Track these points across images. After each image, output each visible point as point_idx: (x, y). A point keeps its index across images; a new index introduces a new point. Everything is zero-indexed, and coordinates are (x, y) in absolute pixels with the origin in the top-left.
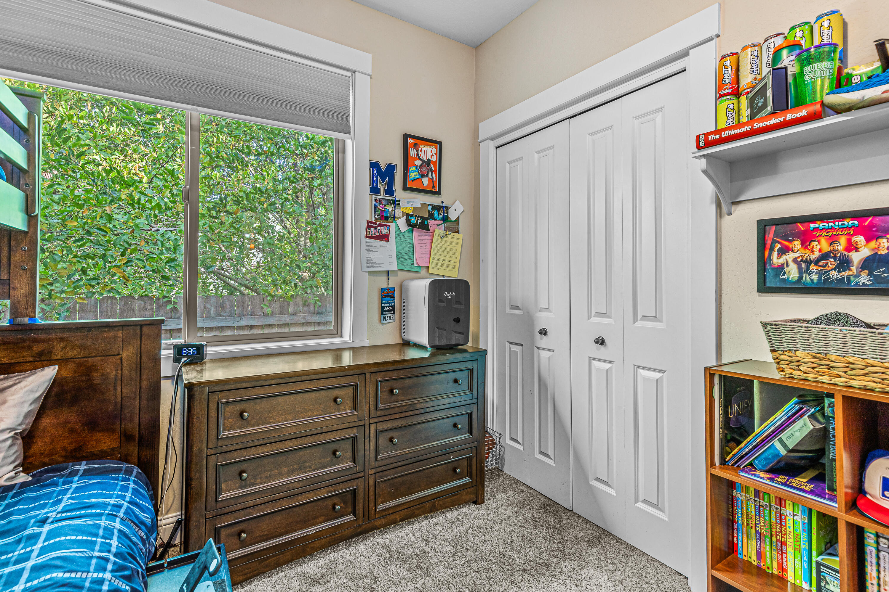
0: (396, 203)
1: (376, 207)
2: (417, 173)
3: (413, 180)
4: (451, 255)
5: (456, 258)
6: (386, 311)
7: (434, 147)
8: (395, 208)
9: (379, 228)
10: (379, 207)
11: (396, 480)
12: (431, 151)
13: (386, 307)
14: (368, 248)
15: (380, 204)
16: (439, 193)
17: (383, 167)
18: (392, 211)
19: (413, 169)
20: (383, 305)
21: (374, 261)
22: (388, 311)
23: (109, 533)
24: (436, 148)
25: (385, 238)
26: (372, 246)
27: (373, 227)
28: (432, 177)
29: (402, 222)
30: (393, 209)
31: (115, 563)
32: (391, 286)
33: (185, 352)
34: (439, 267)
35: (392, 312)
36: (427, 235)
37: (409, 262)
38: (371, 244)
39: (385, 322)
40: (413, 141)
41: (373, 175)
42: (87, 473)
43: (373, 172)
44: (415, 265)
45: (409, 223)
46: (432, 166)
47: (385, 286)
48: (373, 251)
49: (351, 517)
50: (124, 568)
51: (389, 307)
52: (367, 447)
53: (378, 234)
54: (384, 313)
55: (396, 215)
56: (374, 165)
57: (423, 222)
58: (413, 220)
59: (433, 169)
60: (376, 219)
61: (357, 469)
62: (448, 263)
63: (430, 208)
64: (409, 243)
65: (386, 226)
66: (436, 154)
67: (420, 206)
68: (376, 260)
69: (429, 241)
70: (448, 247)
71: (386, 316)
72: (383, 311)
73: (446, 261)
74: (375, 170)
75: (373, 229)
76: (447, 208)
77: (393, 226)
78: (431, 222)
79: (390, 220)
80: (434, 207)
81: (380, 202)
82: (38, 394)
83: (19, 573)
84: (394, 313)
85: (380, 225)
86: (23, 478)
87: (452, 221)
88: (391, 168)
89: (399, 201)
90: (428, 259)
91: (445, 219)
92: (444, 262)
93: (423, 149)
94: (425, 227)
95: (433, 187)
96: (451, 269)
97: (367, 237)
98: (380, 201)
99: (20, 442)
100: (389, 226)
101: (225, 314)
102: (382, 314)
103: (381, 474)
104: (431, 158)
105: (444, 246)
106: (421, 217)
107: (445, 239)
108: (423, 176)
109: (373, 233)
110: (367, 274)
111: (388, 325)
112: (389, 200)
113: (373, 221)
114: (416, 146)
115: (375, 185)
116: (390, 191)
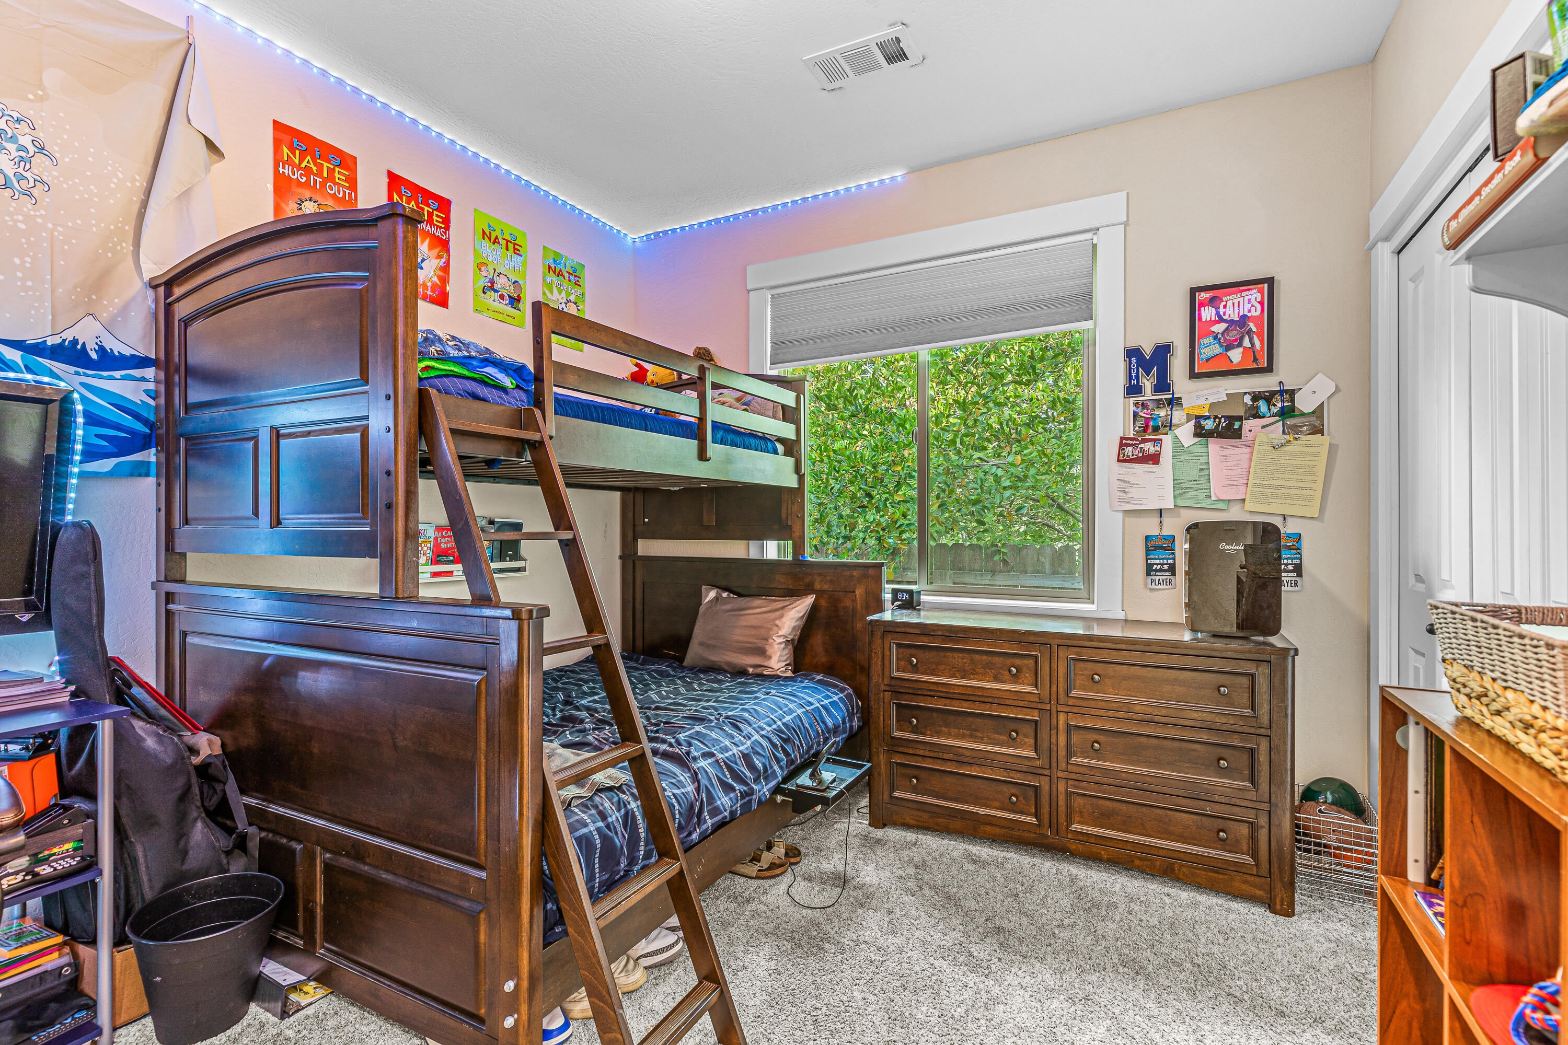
0: (1173, 402)
1: (1136, 415)
2: (1217, 346)
3: (1208, 360)
4: (1303, 477)
5: (1314, 481)
6: (1156, 571)
7: (1255, 291)
8: (1171, 410)
9: (1142, 445)
10: (1141, 414)
11: (1101, 802)
12: (1249, 301)
13: (1157, 564)
14: (1121, 477)
15: (1143, 409)
16: (1269, 369)
17: (1148, 350)
18: (1167, 416)
19: (1209, 340)
20: (1149, 561)
21: (1130, 495)
22: (1161, 570)
23: (791, 711)
24: (1261, 291)
25: (1154, 459)
26: (1128, 474)
27: (1132, 445)
28: (1253, 344)
29: (1185, 433)
30: (1169, 413)
31: (778, 726)
32: (1165, 532)
33: (900, 596)
34: (1271, 500)
35: (1169, 573)
36: (1242, 446)
37: (1201, 494)
38: (1126, 471)
39: (1154, 586)
40: (1208, 295)
41: (1130, 368)
42: (819, 682)
43: (1130, 363)
44: (1213, 498)
45: (1199, 432)
46: (1252, 325)
47: (1155, 532)
48: (1129, 481)
49: (1033, 820)
50: (783, 733)
51: (1162, 564)
52: (1054, 740)
53: (1140, 455)
54: (1153, 573)
55: (1174, 422)
56: (1132, 353)
57: (1230, 425)
58: (1209, 425)
59: (1254, 329)
60: (1137, 432)
61: (1039, 763)
62: (1290, 491)
63: (1247, 399)
64: (1202, 464)
65: (1155, 440)
66: (1261, 303)
67: (1225, 398)
68: (1133, 493)
69: (1248, 456)
70: (1295, 462)
71: (1157, 578)
72: (1149, 570)
73: (1290, 487)
74: (1134, 360)
75: (1130, 449)
76: (1292, 393)
77: (1167, 440)
78: (1248, 424)
79: (1162, 430)
80: (1256, 397)
81: (1144, 406)
82: (801, 615)
83: (737, 708)
84: (1174, 574)
85: (1144, 441)
86: (789, 674)
87: (1303, 414)
88: (1163, 351)
89: (1180, 398)
90: (1244, 487)
91: (1287, 412)
92: (1283, 491)
93: (1230, 304)
94: (1237, 434)
95: (1255, 360)
96: (1301, 503)
97: (1119, 461)
98: (1143, 404)
99: (790, 647)
100: (1161, 440)
101: (1063, 571)
102: (1148, 574)
103: (1077, 783)
104: (1249, 311)
105: (1282, 461)
106: (1226, 417)
107: (1287, 448)
108: (1229, 347)
109: (1130, 454)
110: (1121, 515)
111: (1161, 592)
112: (1161, 400)
113: (1132, 436)
114: (1213, 302)
115: (1134, 382)
116: (1163, 385)
